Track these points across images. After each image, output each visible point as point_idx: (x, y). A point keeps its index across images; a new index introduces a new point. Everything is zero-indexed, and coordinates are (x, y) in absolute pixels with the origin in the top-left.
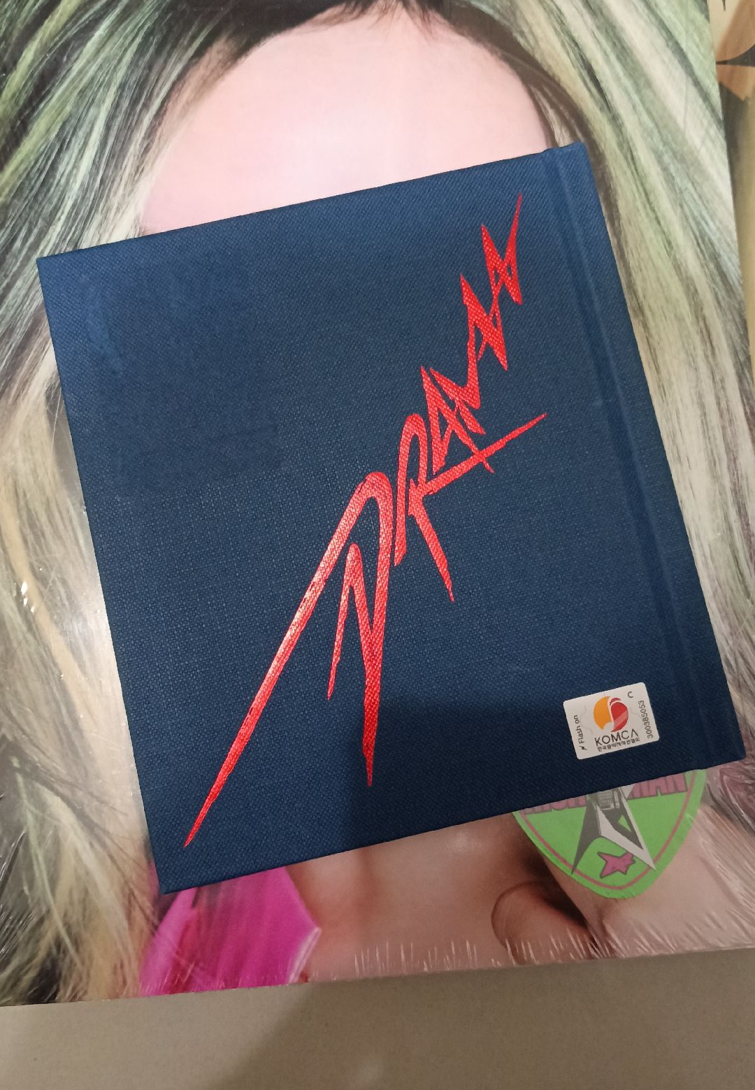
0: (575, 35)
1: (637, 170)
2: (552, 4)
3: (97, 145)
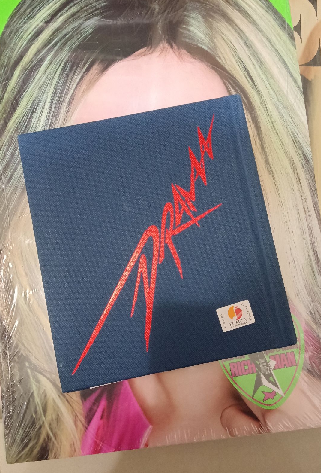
1: (268, 113)
2: (231, 45)
3: (47, 110)
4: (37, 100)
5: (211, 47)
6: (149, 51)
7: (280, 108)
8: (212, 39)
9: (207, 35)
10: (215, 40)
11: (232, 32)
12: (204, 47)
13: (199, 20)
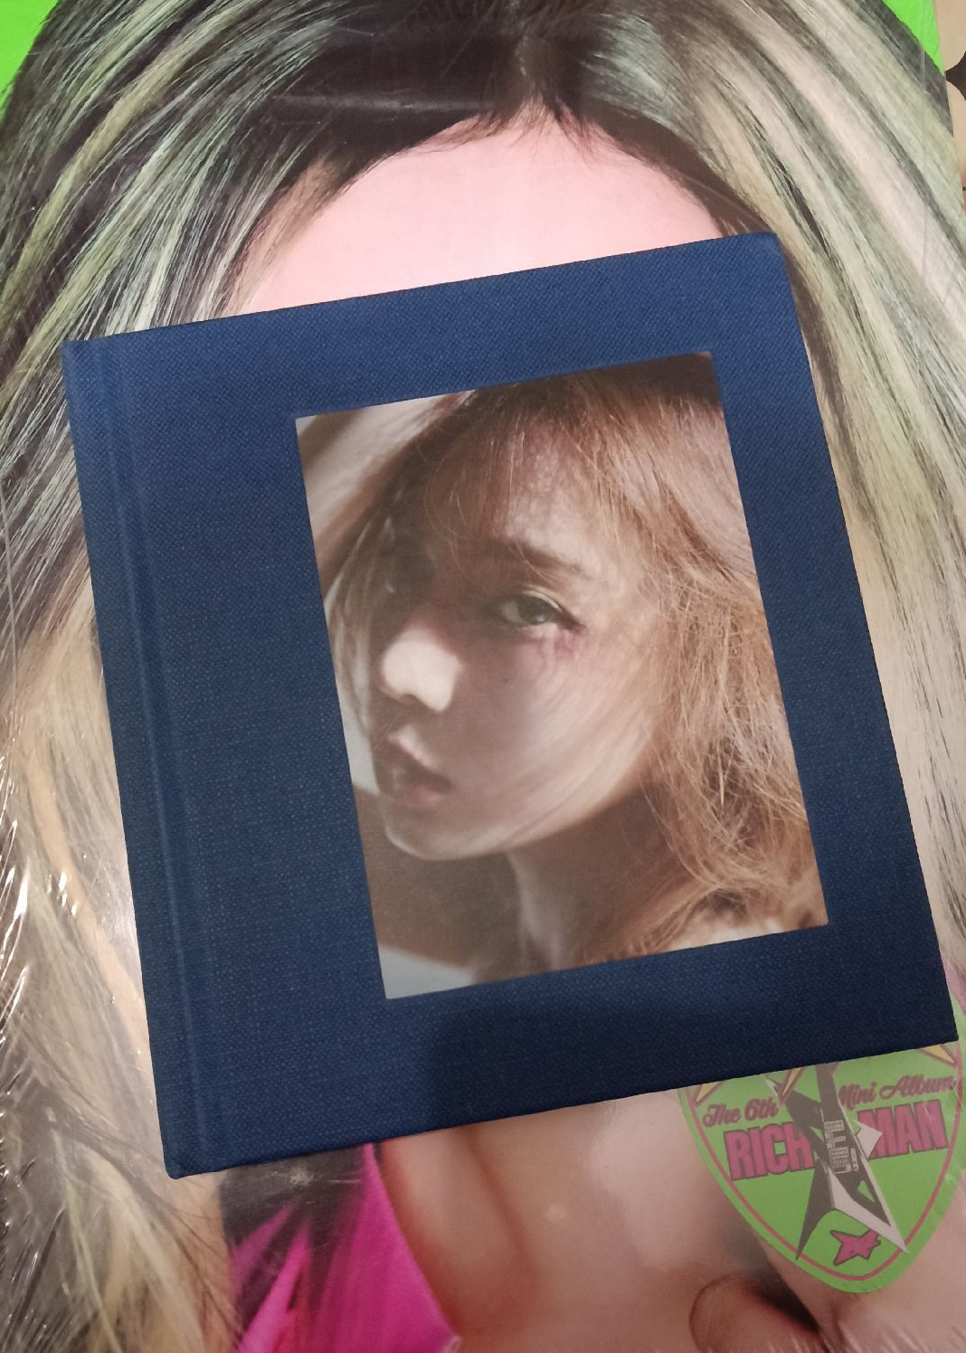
0: (779, 154)
1: (862, 327)
2: (748, 114)
3: (156, 299)
4: (125, 269)
5: (683, 118)
6: (486, 127)
7: (901, 312)
8: (688, 95)
9: (669, 82)
10: (697, 99)
11: (749, 77)
12: (661, 120)
13: (648, 38)
